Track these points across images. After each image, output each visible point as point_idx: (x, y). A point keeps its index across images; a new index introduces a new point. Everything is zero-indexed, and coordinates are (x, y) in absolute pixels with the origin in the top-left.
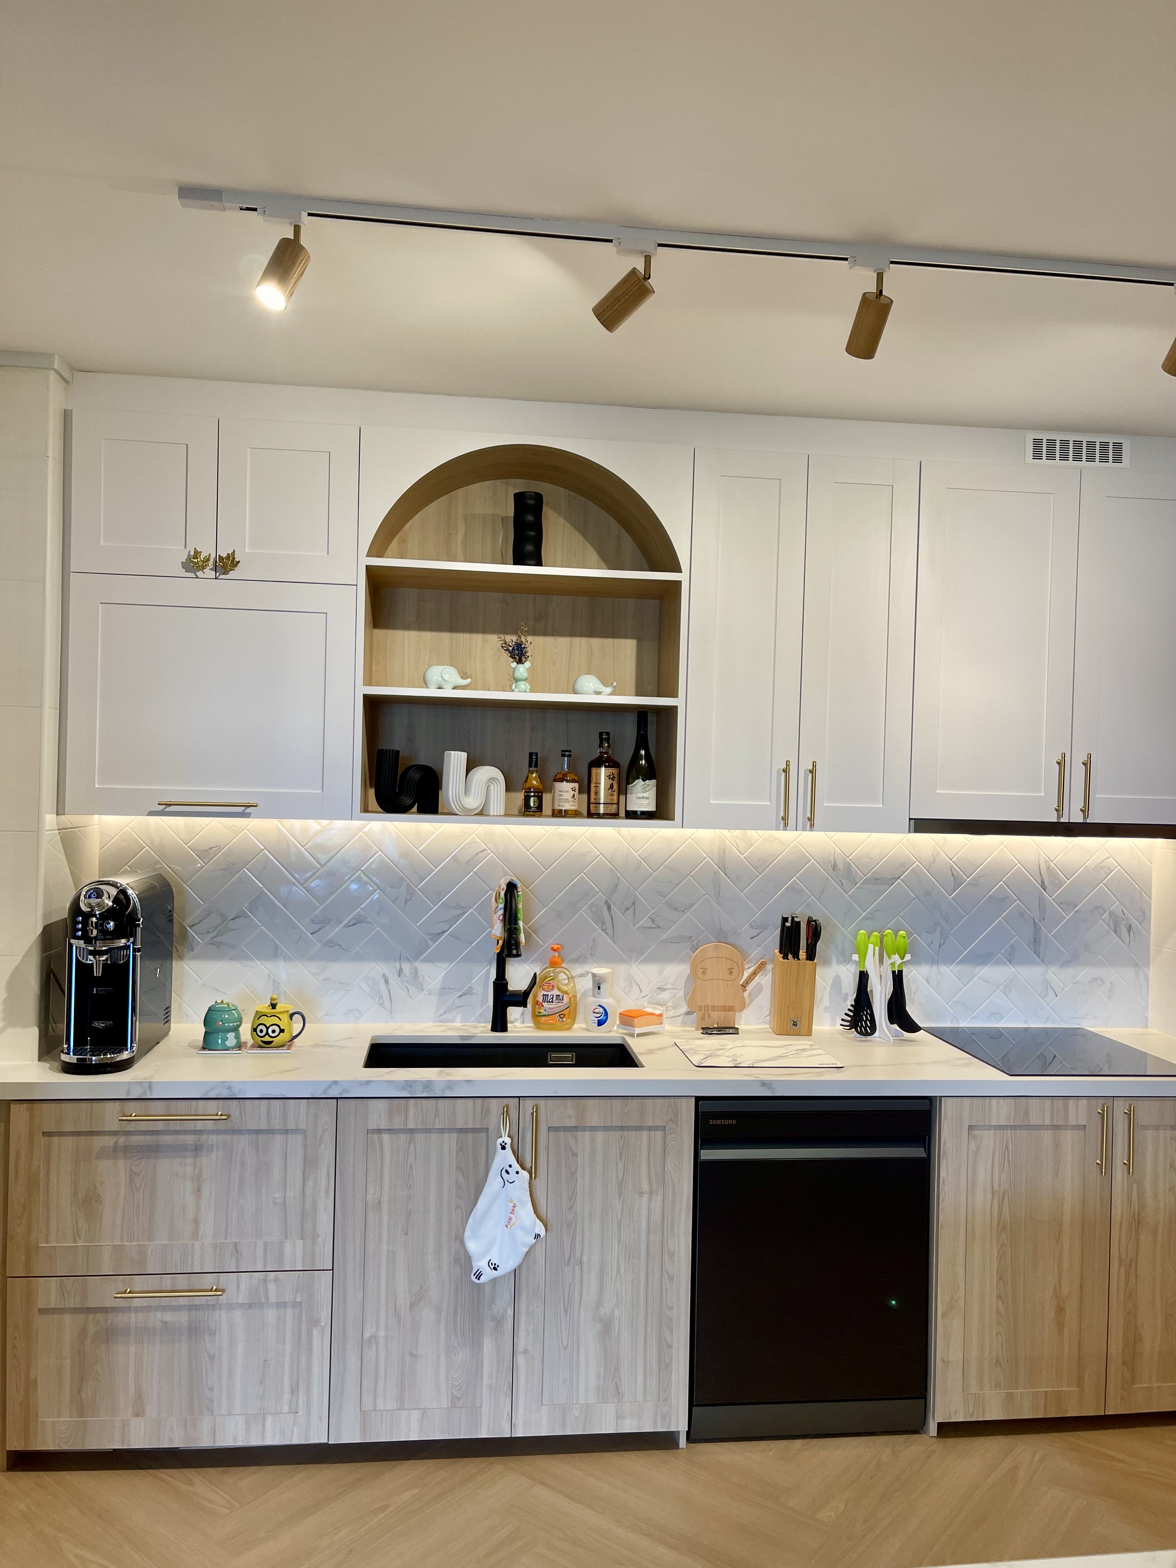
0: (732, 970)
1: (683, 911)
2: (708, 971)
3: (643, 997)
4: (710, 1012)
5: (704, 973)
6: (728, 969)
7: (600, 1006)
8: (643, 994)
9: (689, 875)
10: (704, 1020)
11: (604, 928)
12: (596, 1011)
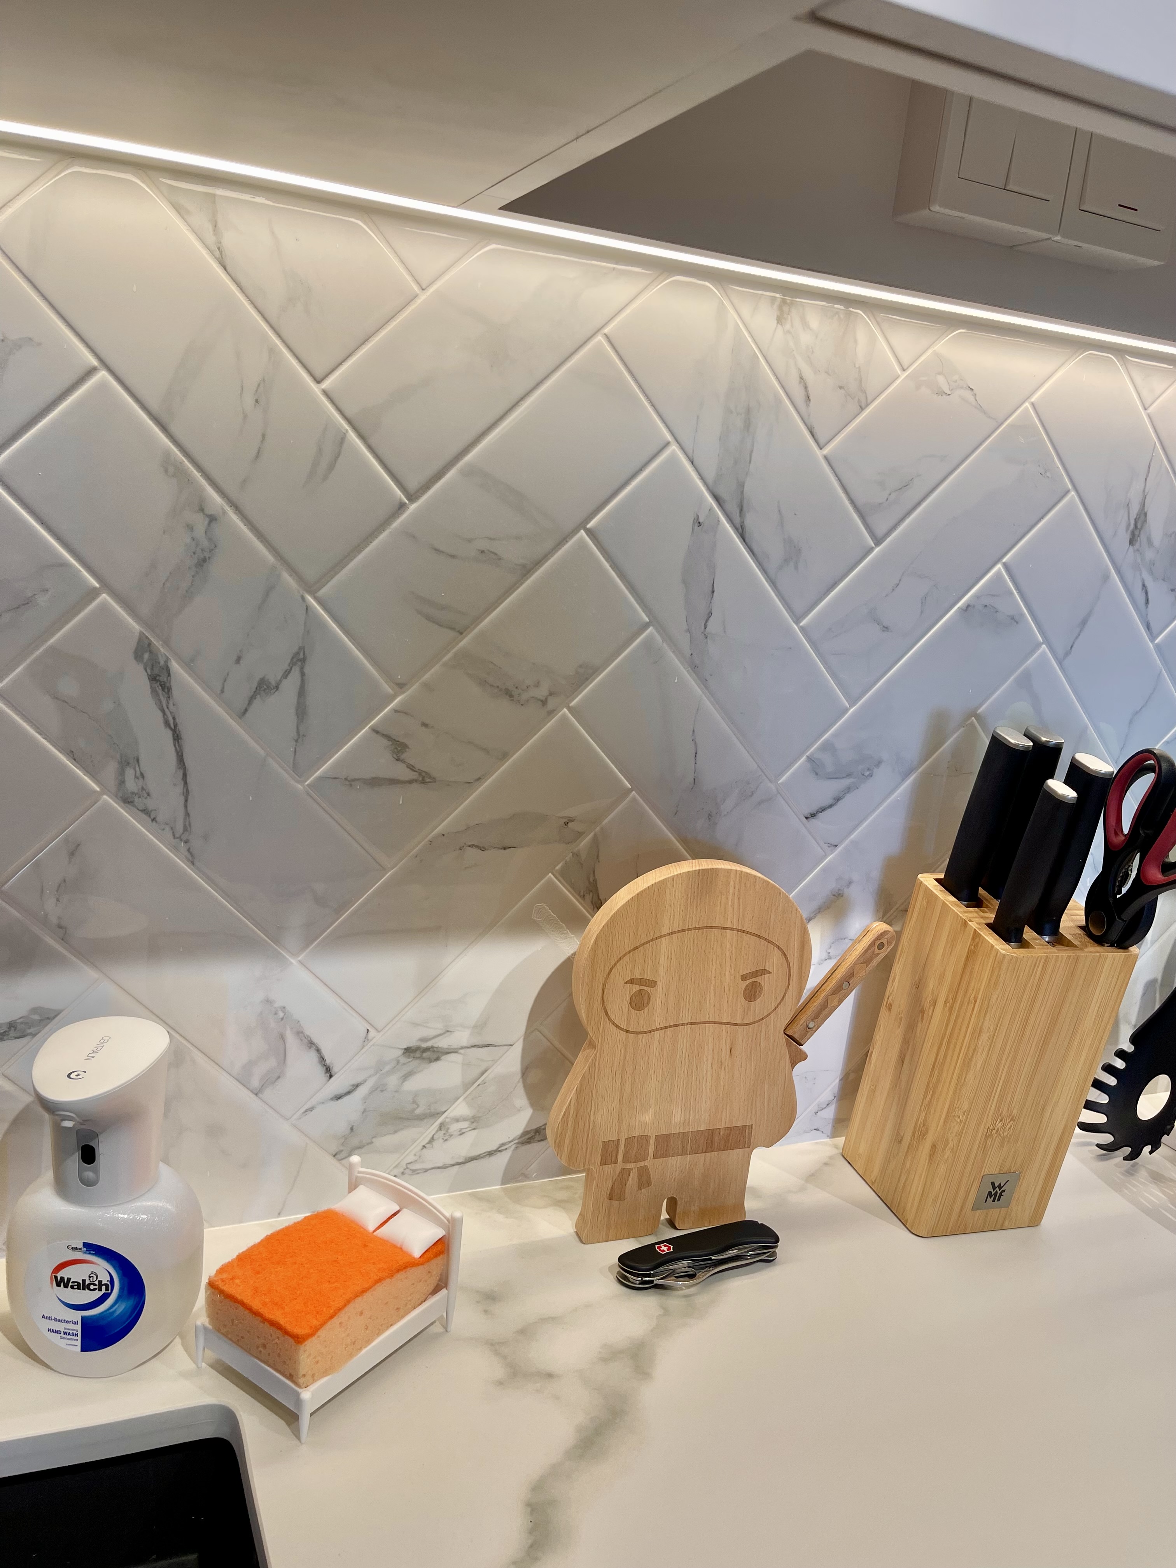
0: (758, 979)
1: (544, 702)
2: (658, 995)
3: (338, 1098)
4: (649, 1163)
5: (639, 1002)
6: (744, 978)
7: (91, 1248)
8: (338, 1084)
9: (582, 525)
10: (621, 1198)
11: (131, 785)
12: (75, 1273)
